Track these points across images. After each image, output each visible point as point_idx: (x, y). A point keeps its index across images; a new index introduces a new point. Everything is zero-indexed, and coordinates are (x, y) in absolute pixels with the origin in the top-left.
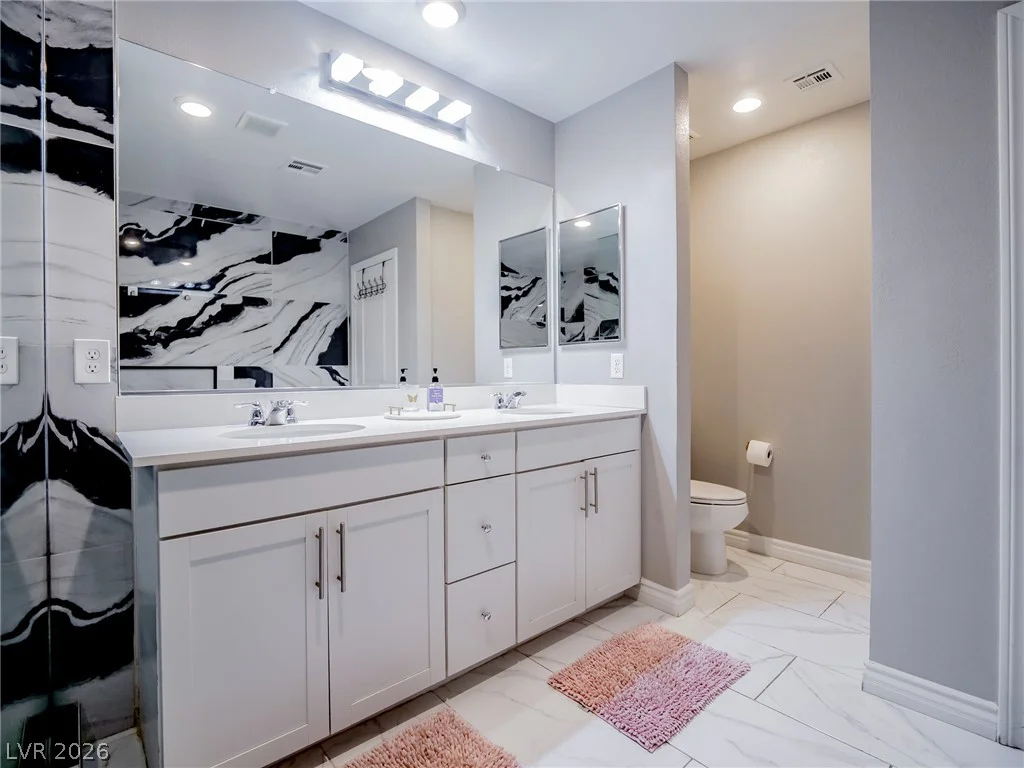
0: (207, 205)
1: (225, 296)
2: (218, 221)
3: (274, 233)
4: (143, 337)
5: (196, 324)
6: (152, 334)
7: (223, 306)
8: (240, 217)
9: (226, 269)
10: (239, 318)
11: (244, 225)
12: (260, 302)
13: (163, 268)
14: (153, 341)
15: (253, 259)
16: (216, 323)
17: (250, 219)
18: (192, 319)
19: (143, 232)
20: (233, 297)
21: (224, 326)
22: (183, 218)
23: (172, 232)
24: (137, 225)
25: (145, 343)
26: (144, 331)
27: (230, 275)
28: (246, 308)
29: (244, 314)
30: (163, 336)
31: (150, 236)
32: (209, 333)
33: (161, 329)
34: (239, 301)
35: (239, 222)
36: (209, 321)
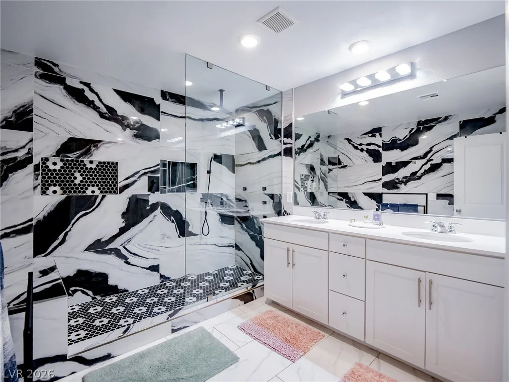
0: (423, 120)
1: (432, 160)
2: (429, 125)
3: (460, 122)
4: (397, 181)
5: (419, 174)
6: (400, 180)
7: (431, 165)
8: (440, 120)
9: (433, 147)
10: (439, 169)
11: (443, 123)
12: (450, 160)
13: (405, 152)
14: (401, 182)
15: (448, 139)
16: (428, 173)
17: (446, 118)
18: (416, 172)
19: (397, 139)
20: (437, 159)
21: (432, 174)
22: (413, 129)
23: (408, 137)
24: (395, 137)
25: (398, 183)
26: (398, 179)
27: (434, 150)
28: (444, 164)
29: (442, 167)
30: (405, 180)
31: (400, 140)
32: (423, 178)
33: (404, 178)
34: (440, 161)
35: (439, 123)
36: (424, 172)
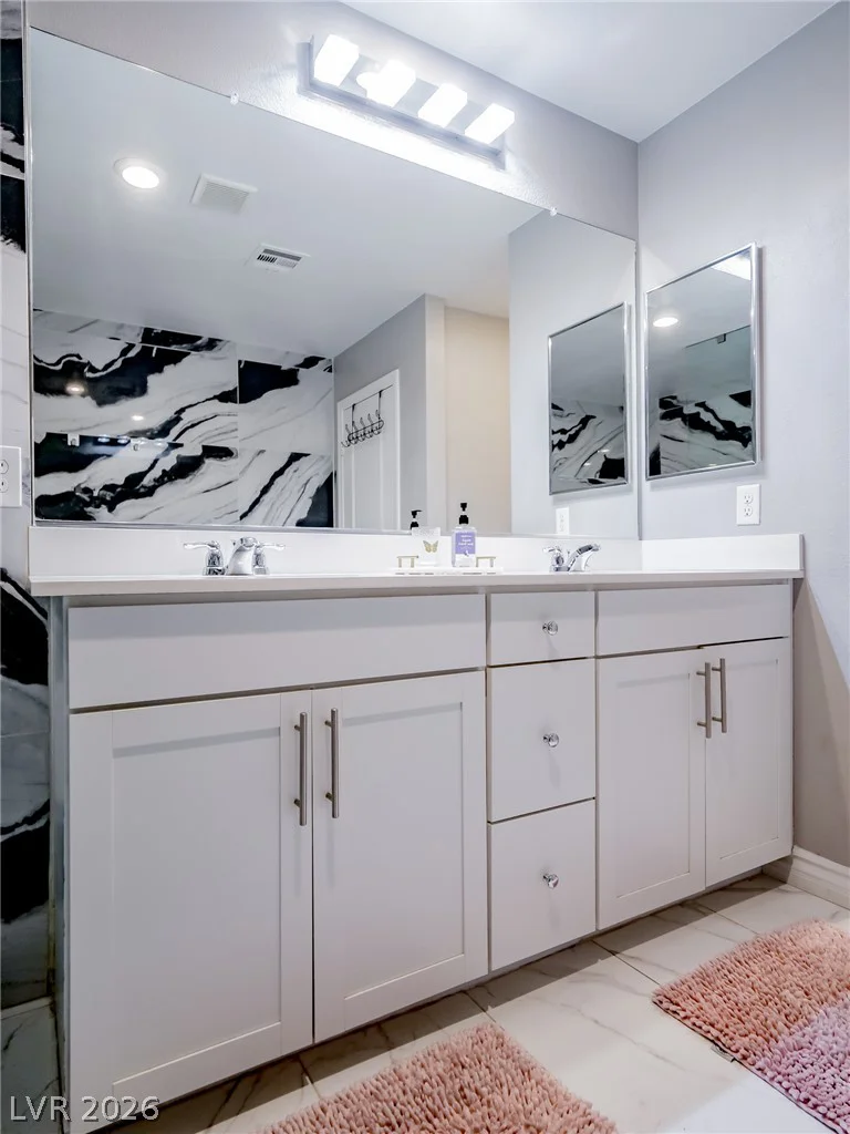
0: (159, 328)
1: (181, 445)
2: (173, 348)
3: (240, 362)
4: (86, 497)
5: (147, 481)
6: (95, 494)
7: (178, 457)
8: (199, 342)
9: (183, 410)
10: (198, 473)
11: (204, 353)
12: (224, 453)
13: (110, 411)
14: (98, 502)
15: (215, 397)
16: (171, 480)
17: (212, 344)
18: (142, 475)
19: (84, 365)
20: (192, 448)
21: (180, 482)
22: (131, 346)
23: (118, 365)
24: (78, 356)
25: (88, 504)
26: (87, 490)
27: (187, 418)
28: (208, 461)
29: (204, 468)
30: (109, 496)
31: (93, 370)
32: (161, 492)
33: (106, 488)
34: (199, 452)
35: (197, 349)
36: (162, 477)
